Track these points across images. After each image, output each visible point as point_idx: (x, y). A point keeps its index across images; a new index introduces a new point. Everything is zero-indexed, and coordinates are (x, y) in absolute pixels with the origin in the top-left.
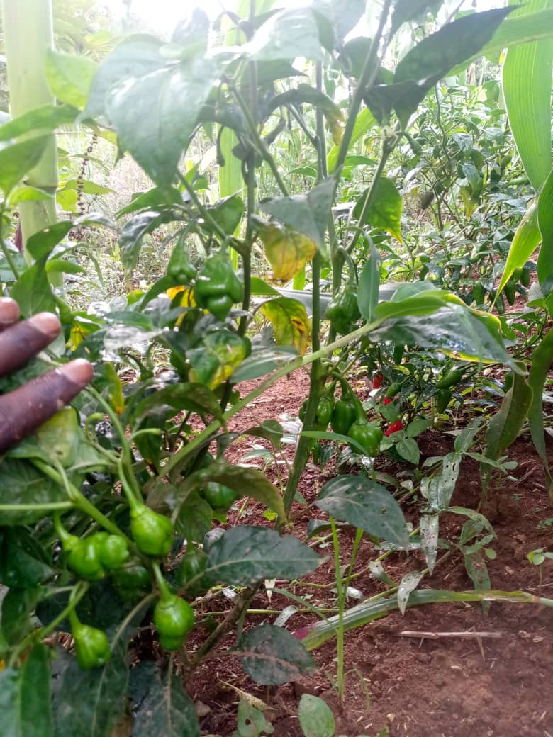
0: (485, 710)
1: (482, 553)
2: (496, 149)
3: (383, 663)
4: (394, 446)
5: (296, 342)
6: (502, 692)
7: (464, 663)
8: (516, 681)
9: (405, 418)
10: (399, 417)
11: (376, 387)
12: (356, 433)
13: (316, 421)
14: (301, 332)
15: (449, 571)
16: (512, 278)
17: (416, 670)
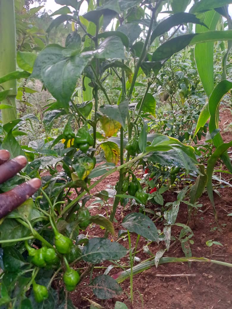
0: (190, 306)
1: (188, 242)
2: (194, 77)
3: (149, 288)
4: (153, 198)
5: (114, 158)
6: (196, 299)
7: (181, 287)
8: (202, 294)
9: (158, 186)
10: (156, 185)
11: (146, 173)
12: (138, 195)
13: (122, 190)
14: (116, 155)
15: (176, 249)
16: (200, 130)
17: (162, 290)
